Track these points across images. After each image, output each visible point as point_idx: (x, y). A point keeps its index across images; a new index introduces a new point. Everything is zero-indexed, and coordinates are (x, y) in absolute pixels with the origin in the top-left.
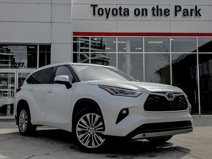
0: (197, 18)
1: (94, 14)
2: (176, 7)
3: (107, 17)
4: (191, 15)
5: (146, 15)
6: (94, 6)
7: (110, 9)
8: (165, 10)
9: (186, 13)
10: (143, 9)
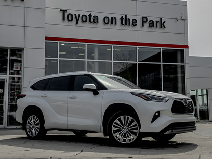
0: (162, 30)
1: (63, 19)
2: (143, 18)
3: (77, 23)
4: (157, 27)
5: (115, 24)
6: (63, 11)
7: (79, 15)
8: (133, 20)
9: (152, 24)
10: (112, 18)
